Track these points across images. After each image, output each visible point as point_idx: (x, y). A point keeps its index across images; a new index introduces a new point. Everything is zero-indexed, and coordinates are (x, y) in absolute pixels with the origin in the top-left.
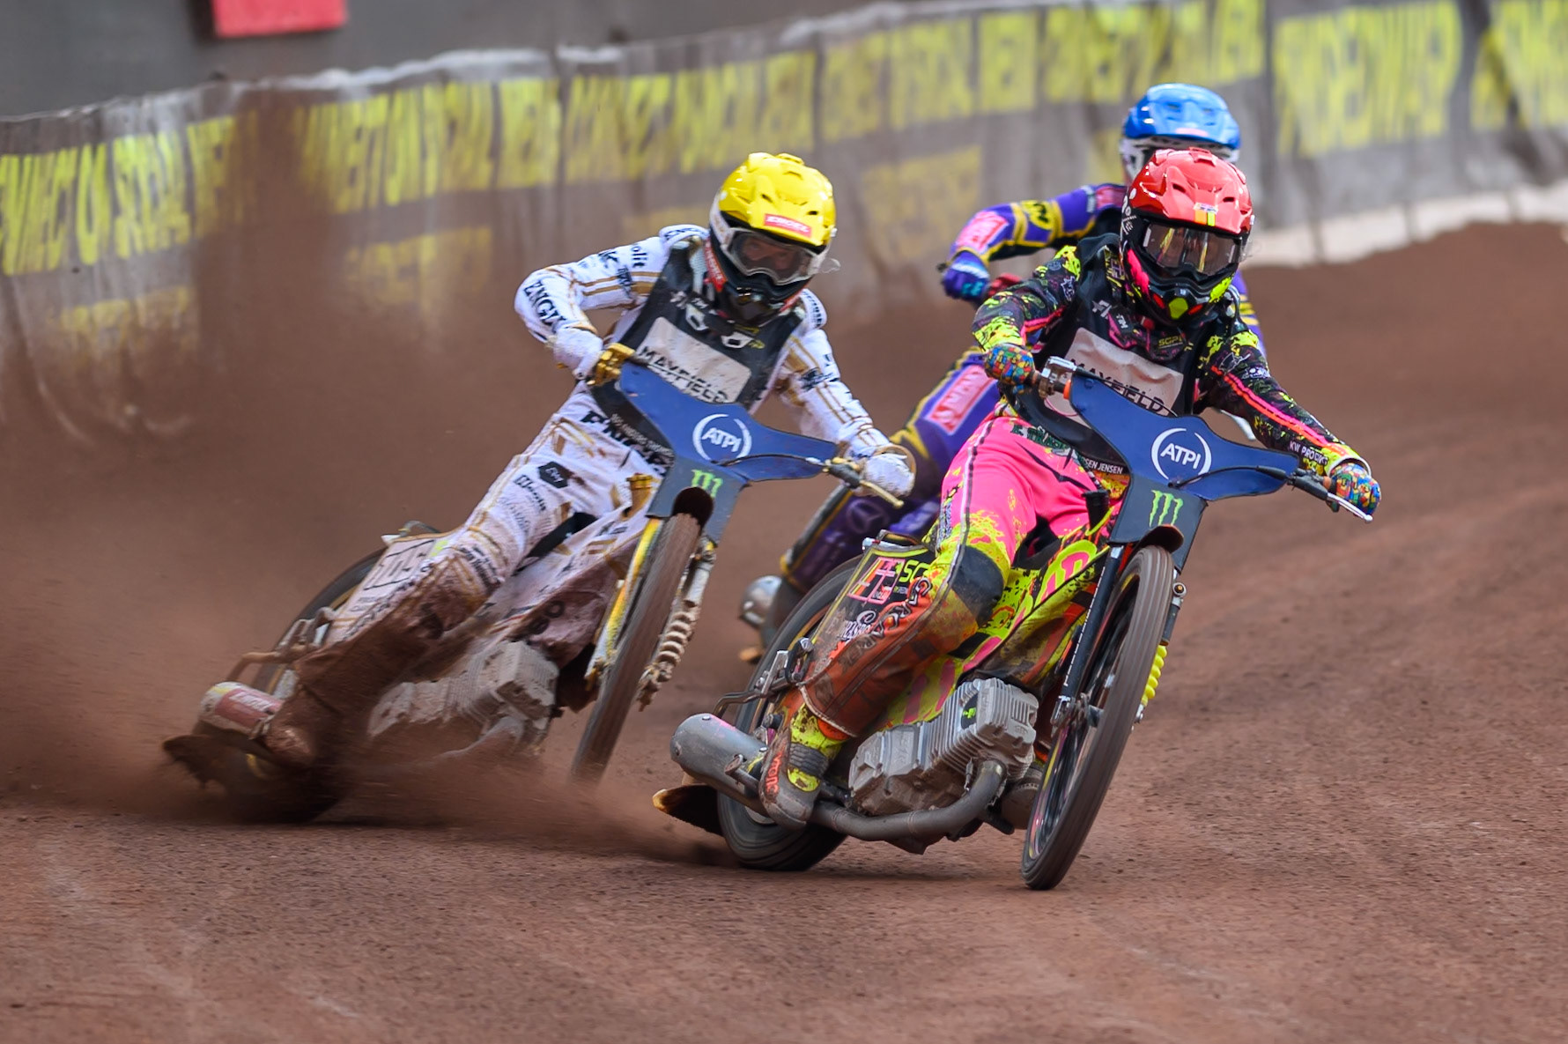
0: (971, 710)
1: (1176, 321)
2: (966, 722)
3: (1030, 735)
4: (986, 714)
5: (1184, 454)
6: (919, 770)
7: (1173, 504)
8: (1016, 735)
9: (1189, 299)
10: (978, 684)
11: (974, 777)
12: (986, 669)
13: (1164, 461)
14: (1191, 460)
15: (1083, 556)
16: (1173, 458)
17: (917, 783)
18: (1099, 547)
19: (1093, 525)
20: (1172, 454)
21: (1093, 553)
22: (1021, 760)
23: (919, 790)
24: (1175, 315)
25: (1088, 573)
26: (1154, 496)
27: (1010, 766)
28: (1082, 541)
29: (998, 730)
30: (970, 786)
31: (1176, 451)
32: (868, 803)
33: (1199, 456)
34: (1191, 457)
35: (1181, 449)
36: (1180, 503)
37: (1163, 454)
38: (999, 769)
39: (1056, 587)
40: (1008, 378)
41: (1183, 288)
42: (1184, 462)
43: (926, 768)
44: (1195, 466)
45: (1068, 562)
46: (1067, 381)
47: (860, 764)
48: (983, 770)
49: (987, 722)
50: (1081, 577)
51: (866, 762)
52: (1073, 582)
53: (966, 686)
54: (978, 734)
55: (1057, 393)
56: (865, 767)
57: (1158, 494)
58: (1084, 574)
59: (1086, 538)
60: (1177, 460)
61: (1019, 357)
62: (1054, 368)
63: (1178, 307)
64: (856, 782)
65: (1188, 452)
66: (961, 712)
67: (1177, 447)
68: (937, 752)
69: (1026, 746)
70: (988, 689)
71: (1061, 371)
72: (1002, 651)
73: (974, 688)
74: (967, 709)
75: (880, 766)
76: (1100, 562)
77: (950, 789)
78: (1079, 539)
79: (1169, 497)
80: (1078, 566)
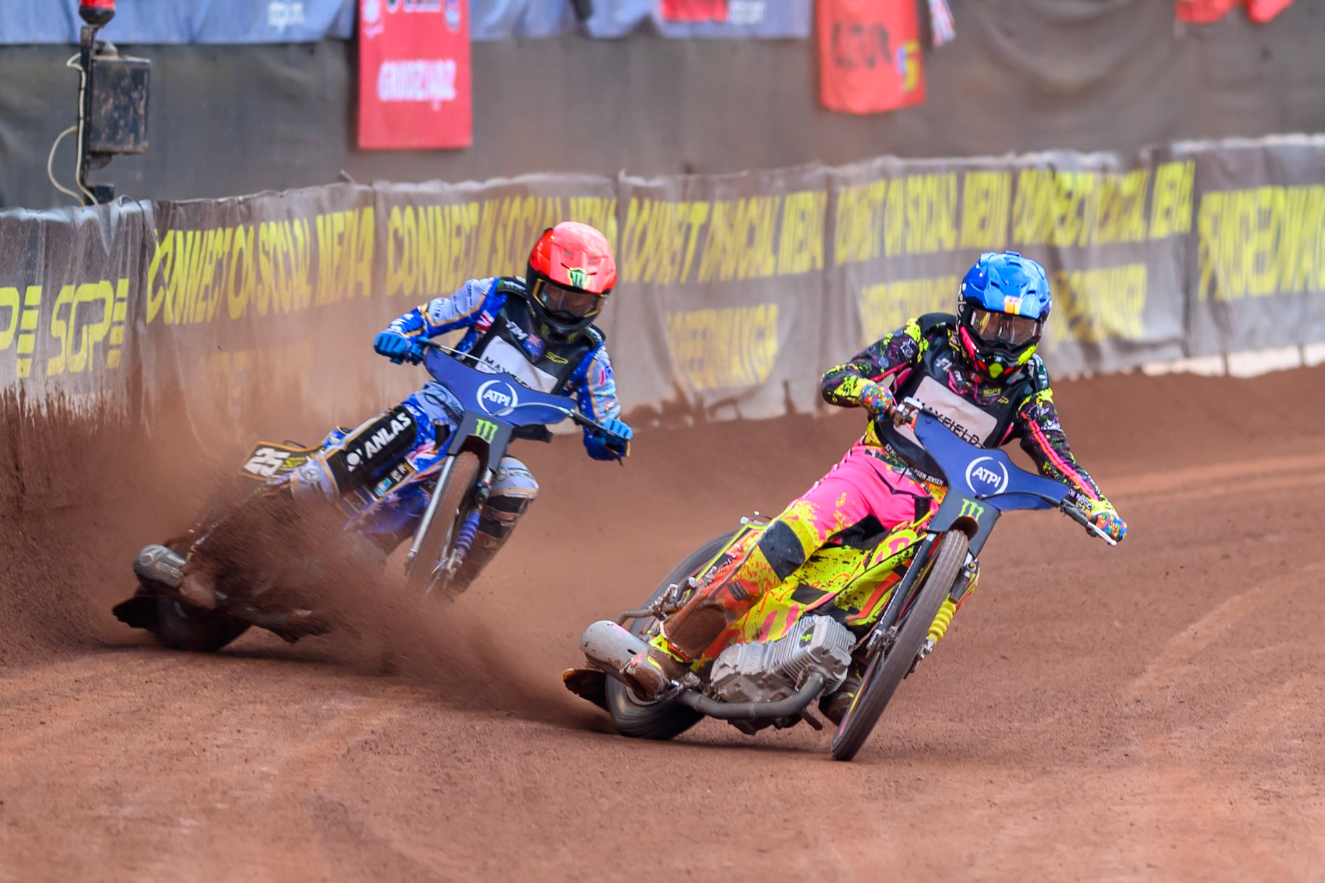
0: (808, 636)
1: (995, 379)
2: (803, 643)
3: (847, 660)
4: (818, 640)
5: (989, 476)
6: (763, 673)
7: (976, 511)
8: (837, 658)
9: (1003, 364)
10: (816, 618)
11: (803, 683)
12: (823, 609)
13: (975, 479)
14: (994, 481)
15: (906, 540)
16: (981, 478)
17: (761, 682)
18: (919, 535)
19: (916, 520)
20: (981, 475)
21: (913, 538)
22: (838, 676)
23: (761, 687)
24: (994, 375)
25: (908, 552)
26: (963, 503)
27: (830, 679)
28: (907, 531)
29: (826, 652)
30: (799, 687)
31: (984, 473)
32: (723, 691)
33: (1000, 478)
34: (994, 478)
35: (987, 472)
36: (981, 510)
37: (974, 474)
38: (821, 680)
39: (883, 559)
40: (874, 408)
41: (999, 356)
42: (989, 482)
43: (768, 673)
44: (996, 485)
45: (894, 544)
46: (914, 415)
47: (721, 663)
48: (809, 678)
49: (819, 645)
50: (903, 554)
51: (727, 663)
52: (896, 557)
53: (807, 619)
54: (812, 652)
55: (907, 424)
56: (724, 665)
57: (967, 502)
58: (905, 552)
59: (910, 528)
60: (984, 479)
61: (883, 394)
62: (907, 405)
63: (996, 370)
64: (717, 675)
65: (992, 474)
66: (800, 636)
67: (985, 470)
68: (779, 663)
69: (843, 668)
70: (823, 623)
71: (913, 408)
72: (837, 598)
73: (813, 621)
74: (805, 635)
75: (736, 666)
76: (917, 545)
77: (784, 690)
78: (905, 528)
79: (974, 505)
80: (901, 546)
